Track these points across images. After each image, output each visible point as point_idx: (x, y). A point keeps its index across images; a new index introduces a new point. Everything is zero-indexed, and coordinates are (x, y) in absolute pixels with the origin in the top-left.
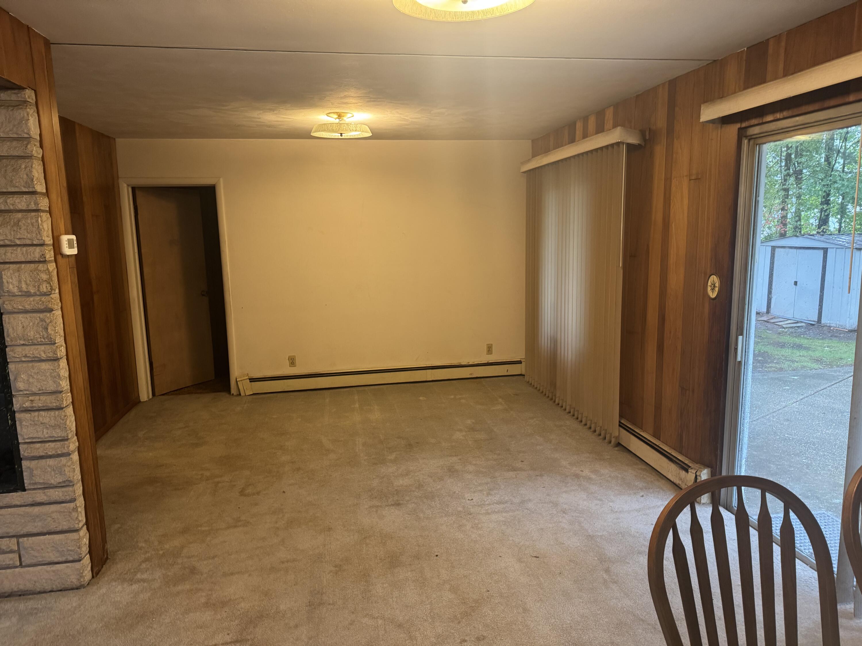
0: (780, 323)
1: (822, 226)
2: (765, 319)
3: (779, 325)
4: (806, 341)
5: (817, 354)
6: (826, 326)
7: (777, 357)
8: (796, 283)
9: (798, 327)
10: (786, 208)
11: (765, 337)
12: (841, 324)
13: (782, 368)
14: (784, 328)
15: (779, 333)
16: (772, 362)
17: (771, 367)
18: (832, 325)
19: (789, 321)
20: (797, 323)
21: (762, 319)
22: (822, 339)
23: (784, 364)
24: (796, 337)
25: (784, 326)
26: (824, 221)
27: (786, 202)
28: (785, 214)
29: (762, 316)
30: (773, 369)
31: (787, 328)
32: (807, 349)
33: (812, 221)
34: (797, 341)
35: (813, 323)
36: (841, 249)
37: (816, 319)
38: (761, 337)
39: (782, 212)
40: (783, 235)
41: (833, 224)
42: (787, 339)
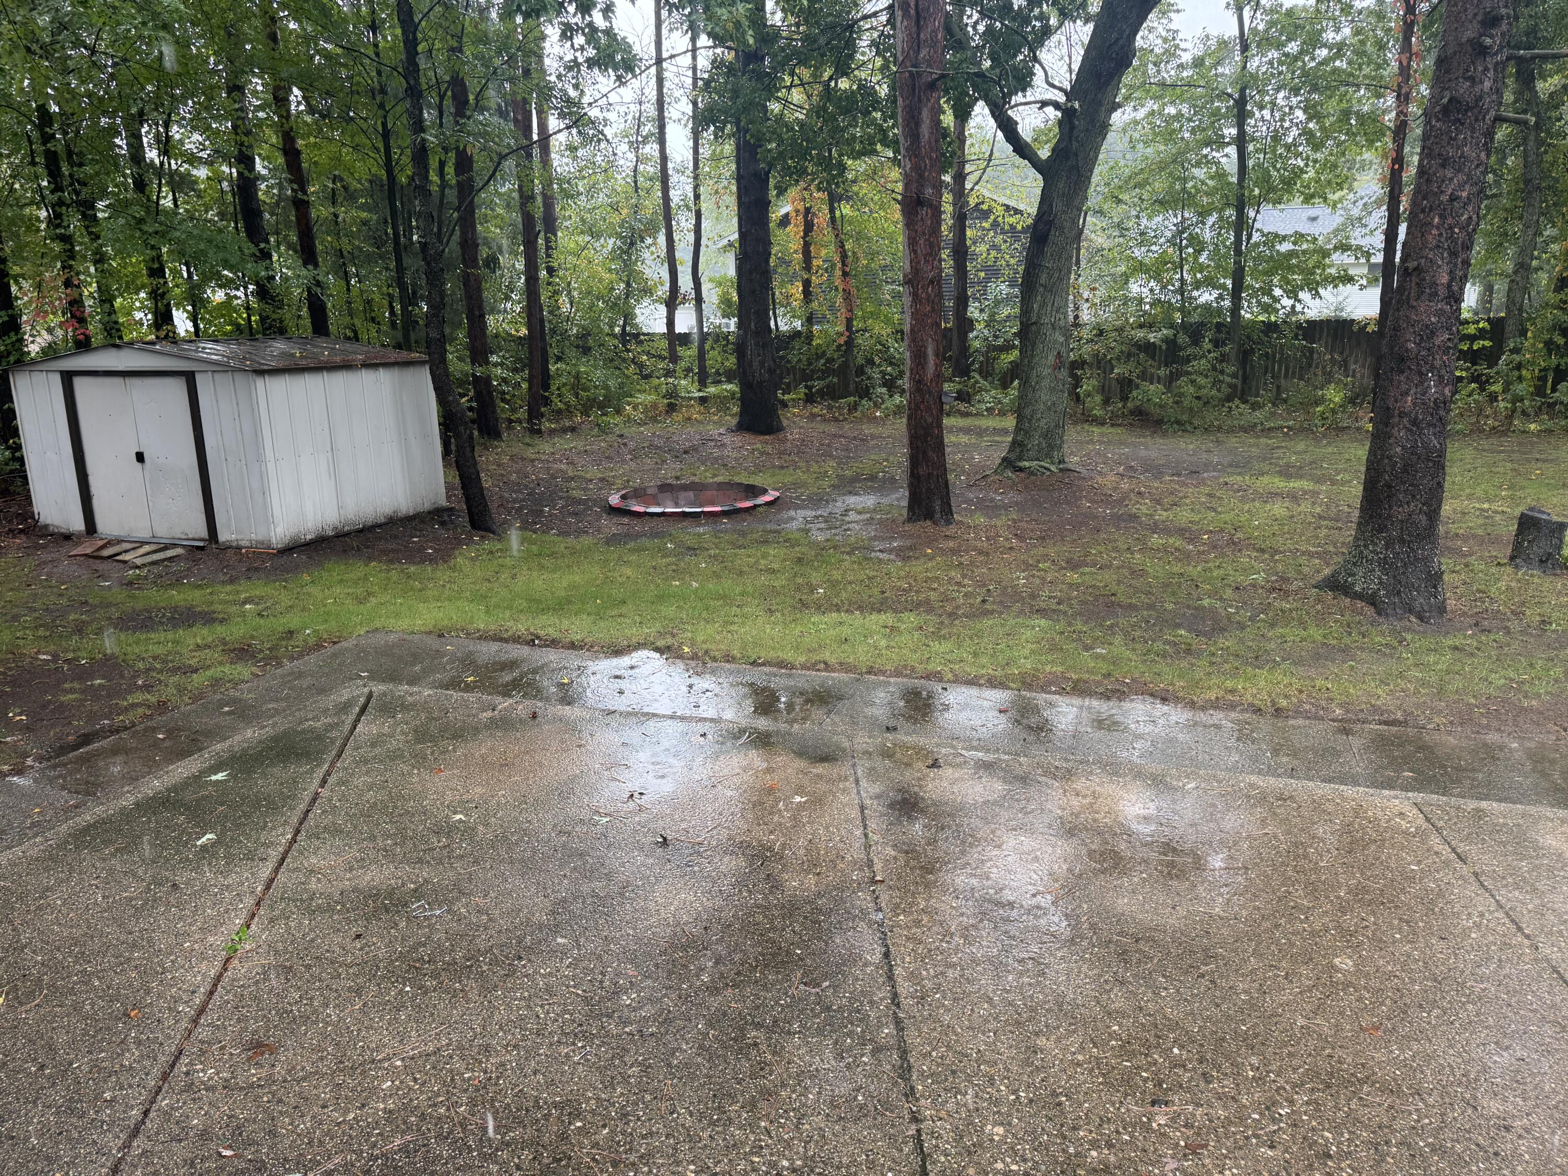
0: (126, 557)
1: (161, 326)
2: (88, 551)
3: (125, 562)
4: (197, 593)
5: (235, 632)
6: (230, 547)
7: (141, 665)
8: (140, 457)
9: (170, 559)
10: (76, 283)
11: (96, 601)
12: (260, 538)
13: (164, 703)
14: (138, 567)
15: (130, 583)
16: (133, 688)
17: (134, 706)
18: (243, 543)
19: (147, 548)
20: (166, 548)
21: (79, 551)
22: (232, 581)
23: (166, 686)
24: (171, 586)
25: (139, 562)
26: (163, 318)
27: (71, 267)
28: (77, 296)
29: (78, 544)
30: (140, 711)
31: (144, 565)
32: (209, 619)
33: (138, 315)
34: (177, 596)
35: (201, 544)
36: (221, 375)
37: (203, 532)
38: (86, 603)
39: (68, 291)
40: (83, 345)
41: (182, 323)
42: (154, 597)
